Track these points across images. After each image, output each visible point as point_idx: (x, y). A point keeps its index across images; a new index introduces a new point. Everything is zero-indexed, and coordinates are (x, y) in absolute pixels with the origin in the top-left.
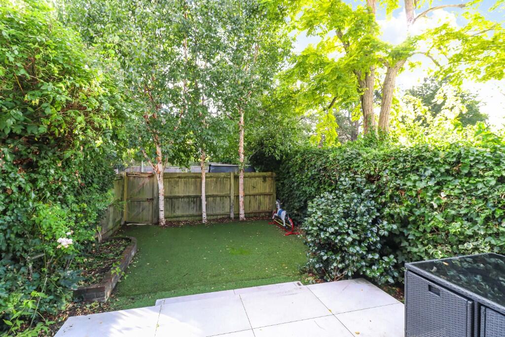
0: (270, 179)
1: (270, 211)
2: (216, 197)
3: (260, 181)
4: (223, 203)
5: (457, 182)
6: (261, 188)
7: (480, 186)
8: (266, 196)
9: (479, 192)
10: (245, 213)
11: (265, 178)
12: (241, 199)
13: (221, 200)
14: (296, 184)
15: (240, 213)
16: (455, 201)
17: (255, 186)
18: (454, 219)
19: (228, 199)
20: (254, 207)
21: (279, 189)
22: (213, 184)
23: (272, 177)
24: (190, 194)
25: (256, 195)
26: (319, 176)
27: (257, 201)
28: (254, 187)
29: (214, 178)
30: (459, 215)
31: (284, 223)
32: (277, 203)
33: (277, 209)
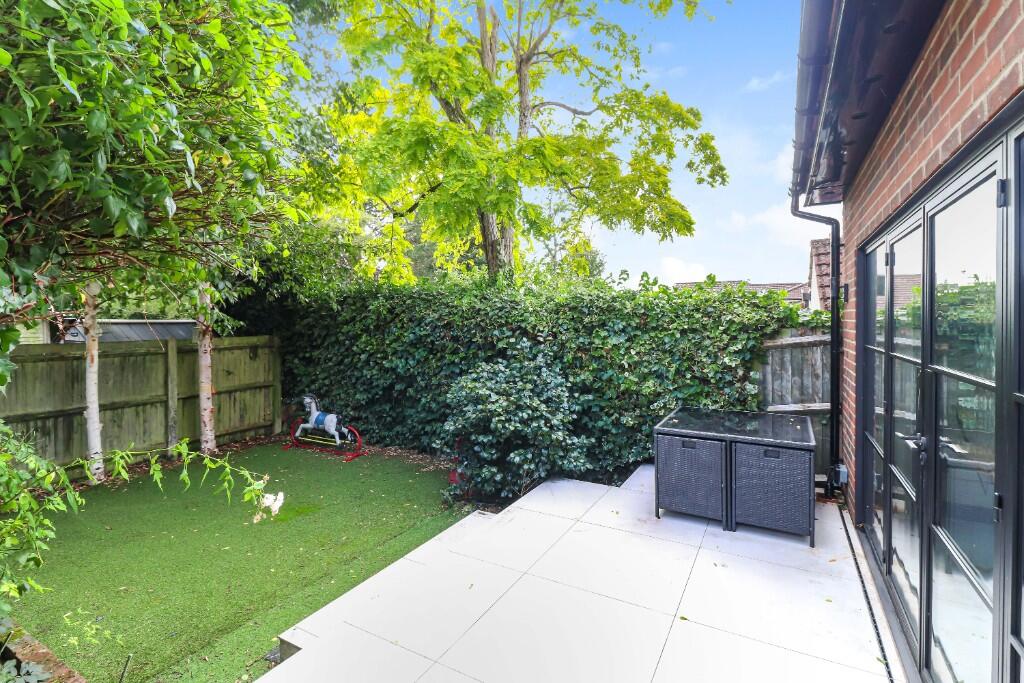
0: (267, 351)
1: (269, 423)
2: (123, 408)
3: (243, 356)
4: (145, 421)
5: (646, 337)
6: (247, 374)
7: (667, 340)
8: (258, 390)
9: (667, 346)
10: (217, 437)
11: (254, 349)
12: (206, 404)
13: (137, 414)
14: (363, 357)
15: (203, 438)
16: (645, 358)
17: (231, 370)
19: (160, 410)
20: (232, 421)
21: (295, 371)
22: (112, 374)
23: (270, 347)
24: (30, 410)
25: (236, 391)
26: (432, 338)
27: (237, 404)
28: (229, 373)
29: (115, 356)
30: (650, 373)
31: (337, 438)
32: (307, 400)
33: (309, 413)
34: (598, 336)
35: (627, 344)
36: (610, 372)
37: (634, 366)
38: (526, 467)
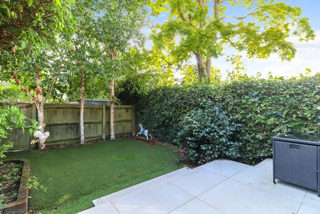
0: (131, 110)
1: (131, 132)
2: (91, 123)
3: (124, 111)
4: (97, 128)
5: (270, 98)
6: (125, 117)
7: (281, 99)
8: (128, 122)
9: (281, 102)
10: (115, 135)
11: (127, 109)
12: (112, 124)
13: (95, 126)
14: (156, 111)
15: (111, 134)
16: (269, 108)
17: (120, 115)
18: (269, 117)
19: (101, 125)
20: (120, 130)
21: (138, 116)
22: (88, 114)
23: (132, 109)
24: (68, 122)
25: (122, 121)
26: (177, 103)
27: (122, 126)
28: (120, 116)
29: (90, 108)
30: (272, 115)
31: (148, 137)
32: (140, 125)
33: (140, 129)
34: (244, 98)
35: (259, 102)
36: (250, 115)
37: (262, 112)
38: (208, 152)
